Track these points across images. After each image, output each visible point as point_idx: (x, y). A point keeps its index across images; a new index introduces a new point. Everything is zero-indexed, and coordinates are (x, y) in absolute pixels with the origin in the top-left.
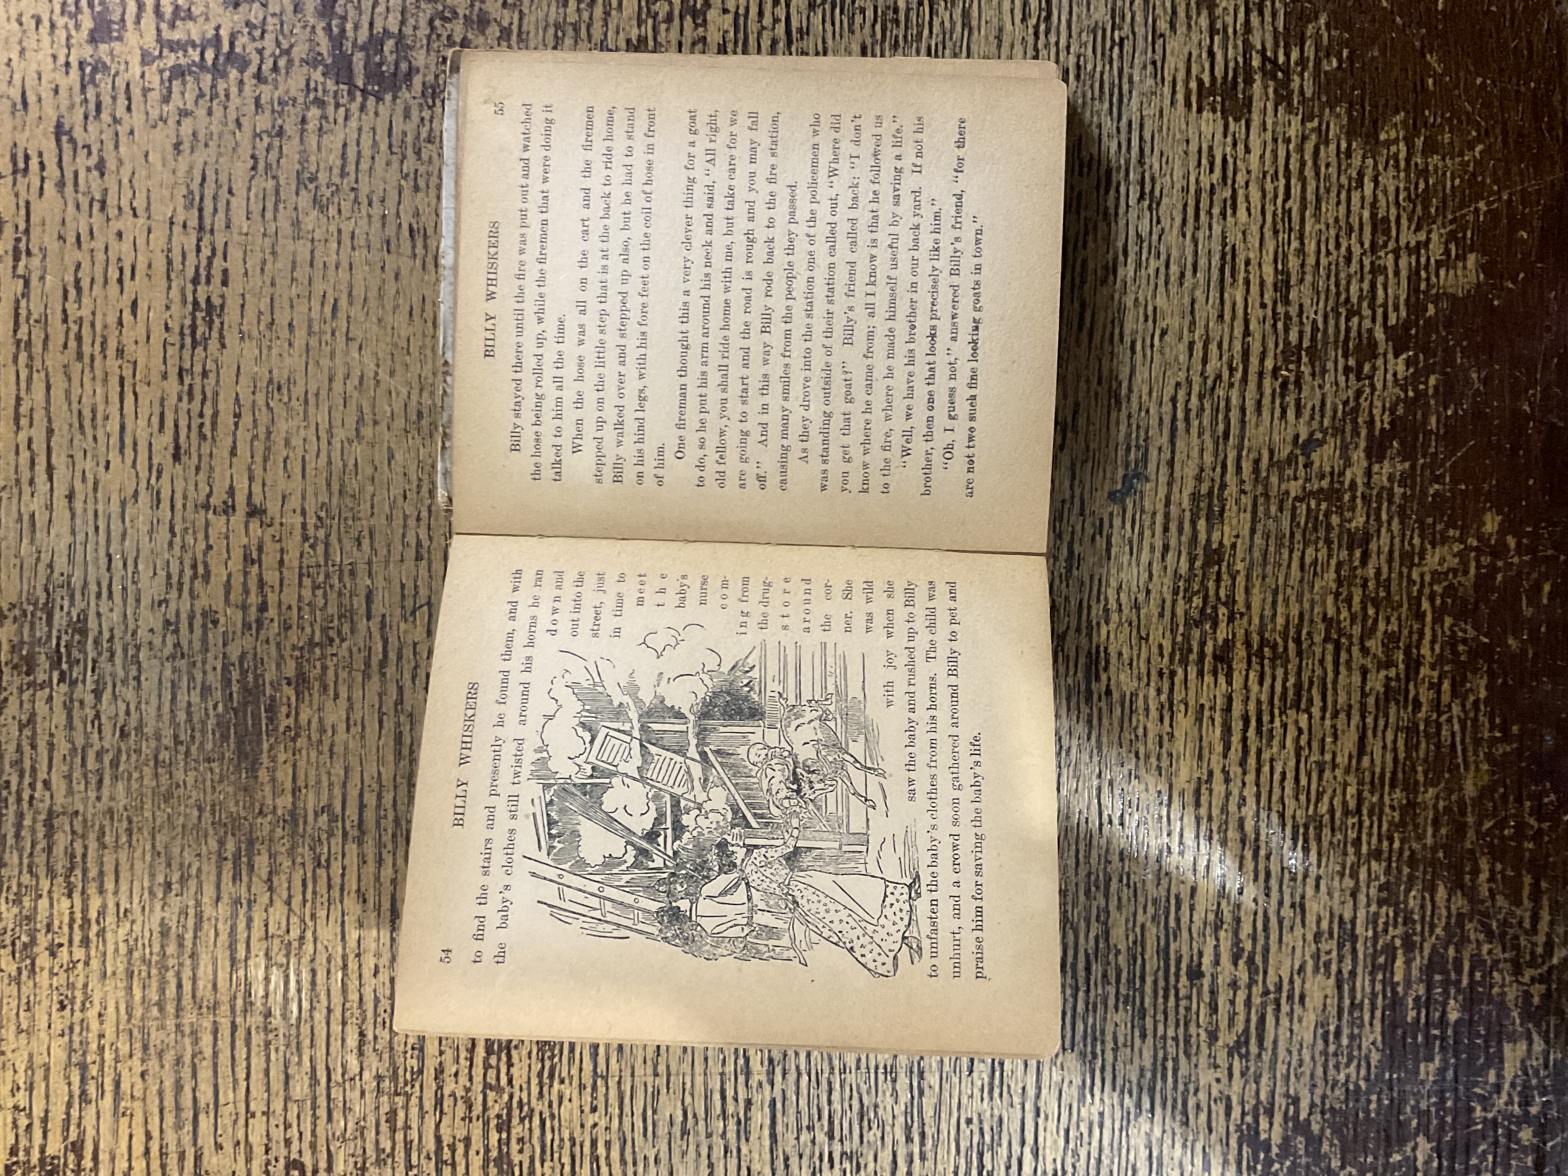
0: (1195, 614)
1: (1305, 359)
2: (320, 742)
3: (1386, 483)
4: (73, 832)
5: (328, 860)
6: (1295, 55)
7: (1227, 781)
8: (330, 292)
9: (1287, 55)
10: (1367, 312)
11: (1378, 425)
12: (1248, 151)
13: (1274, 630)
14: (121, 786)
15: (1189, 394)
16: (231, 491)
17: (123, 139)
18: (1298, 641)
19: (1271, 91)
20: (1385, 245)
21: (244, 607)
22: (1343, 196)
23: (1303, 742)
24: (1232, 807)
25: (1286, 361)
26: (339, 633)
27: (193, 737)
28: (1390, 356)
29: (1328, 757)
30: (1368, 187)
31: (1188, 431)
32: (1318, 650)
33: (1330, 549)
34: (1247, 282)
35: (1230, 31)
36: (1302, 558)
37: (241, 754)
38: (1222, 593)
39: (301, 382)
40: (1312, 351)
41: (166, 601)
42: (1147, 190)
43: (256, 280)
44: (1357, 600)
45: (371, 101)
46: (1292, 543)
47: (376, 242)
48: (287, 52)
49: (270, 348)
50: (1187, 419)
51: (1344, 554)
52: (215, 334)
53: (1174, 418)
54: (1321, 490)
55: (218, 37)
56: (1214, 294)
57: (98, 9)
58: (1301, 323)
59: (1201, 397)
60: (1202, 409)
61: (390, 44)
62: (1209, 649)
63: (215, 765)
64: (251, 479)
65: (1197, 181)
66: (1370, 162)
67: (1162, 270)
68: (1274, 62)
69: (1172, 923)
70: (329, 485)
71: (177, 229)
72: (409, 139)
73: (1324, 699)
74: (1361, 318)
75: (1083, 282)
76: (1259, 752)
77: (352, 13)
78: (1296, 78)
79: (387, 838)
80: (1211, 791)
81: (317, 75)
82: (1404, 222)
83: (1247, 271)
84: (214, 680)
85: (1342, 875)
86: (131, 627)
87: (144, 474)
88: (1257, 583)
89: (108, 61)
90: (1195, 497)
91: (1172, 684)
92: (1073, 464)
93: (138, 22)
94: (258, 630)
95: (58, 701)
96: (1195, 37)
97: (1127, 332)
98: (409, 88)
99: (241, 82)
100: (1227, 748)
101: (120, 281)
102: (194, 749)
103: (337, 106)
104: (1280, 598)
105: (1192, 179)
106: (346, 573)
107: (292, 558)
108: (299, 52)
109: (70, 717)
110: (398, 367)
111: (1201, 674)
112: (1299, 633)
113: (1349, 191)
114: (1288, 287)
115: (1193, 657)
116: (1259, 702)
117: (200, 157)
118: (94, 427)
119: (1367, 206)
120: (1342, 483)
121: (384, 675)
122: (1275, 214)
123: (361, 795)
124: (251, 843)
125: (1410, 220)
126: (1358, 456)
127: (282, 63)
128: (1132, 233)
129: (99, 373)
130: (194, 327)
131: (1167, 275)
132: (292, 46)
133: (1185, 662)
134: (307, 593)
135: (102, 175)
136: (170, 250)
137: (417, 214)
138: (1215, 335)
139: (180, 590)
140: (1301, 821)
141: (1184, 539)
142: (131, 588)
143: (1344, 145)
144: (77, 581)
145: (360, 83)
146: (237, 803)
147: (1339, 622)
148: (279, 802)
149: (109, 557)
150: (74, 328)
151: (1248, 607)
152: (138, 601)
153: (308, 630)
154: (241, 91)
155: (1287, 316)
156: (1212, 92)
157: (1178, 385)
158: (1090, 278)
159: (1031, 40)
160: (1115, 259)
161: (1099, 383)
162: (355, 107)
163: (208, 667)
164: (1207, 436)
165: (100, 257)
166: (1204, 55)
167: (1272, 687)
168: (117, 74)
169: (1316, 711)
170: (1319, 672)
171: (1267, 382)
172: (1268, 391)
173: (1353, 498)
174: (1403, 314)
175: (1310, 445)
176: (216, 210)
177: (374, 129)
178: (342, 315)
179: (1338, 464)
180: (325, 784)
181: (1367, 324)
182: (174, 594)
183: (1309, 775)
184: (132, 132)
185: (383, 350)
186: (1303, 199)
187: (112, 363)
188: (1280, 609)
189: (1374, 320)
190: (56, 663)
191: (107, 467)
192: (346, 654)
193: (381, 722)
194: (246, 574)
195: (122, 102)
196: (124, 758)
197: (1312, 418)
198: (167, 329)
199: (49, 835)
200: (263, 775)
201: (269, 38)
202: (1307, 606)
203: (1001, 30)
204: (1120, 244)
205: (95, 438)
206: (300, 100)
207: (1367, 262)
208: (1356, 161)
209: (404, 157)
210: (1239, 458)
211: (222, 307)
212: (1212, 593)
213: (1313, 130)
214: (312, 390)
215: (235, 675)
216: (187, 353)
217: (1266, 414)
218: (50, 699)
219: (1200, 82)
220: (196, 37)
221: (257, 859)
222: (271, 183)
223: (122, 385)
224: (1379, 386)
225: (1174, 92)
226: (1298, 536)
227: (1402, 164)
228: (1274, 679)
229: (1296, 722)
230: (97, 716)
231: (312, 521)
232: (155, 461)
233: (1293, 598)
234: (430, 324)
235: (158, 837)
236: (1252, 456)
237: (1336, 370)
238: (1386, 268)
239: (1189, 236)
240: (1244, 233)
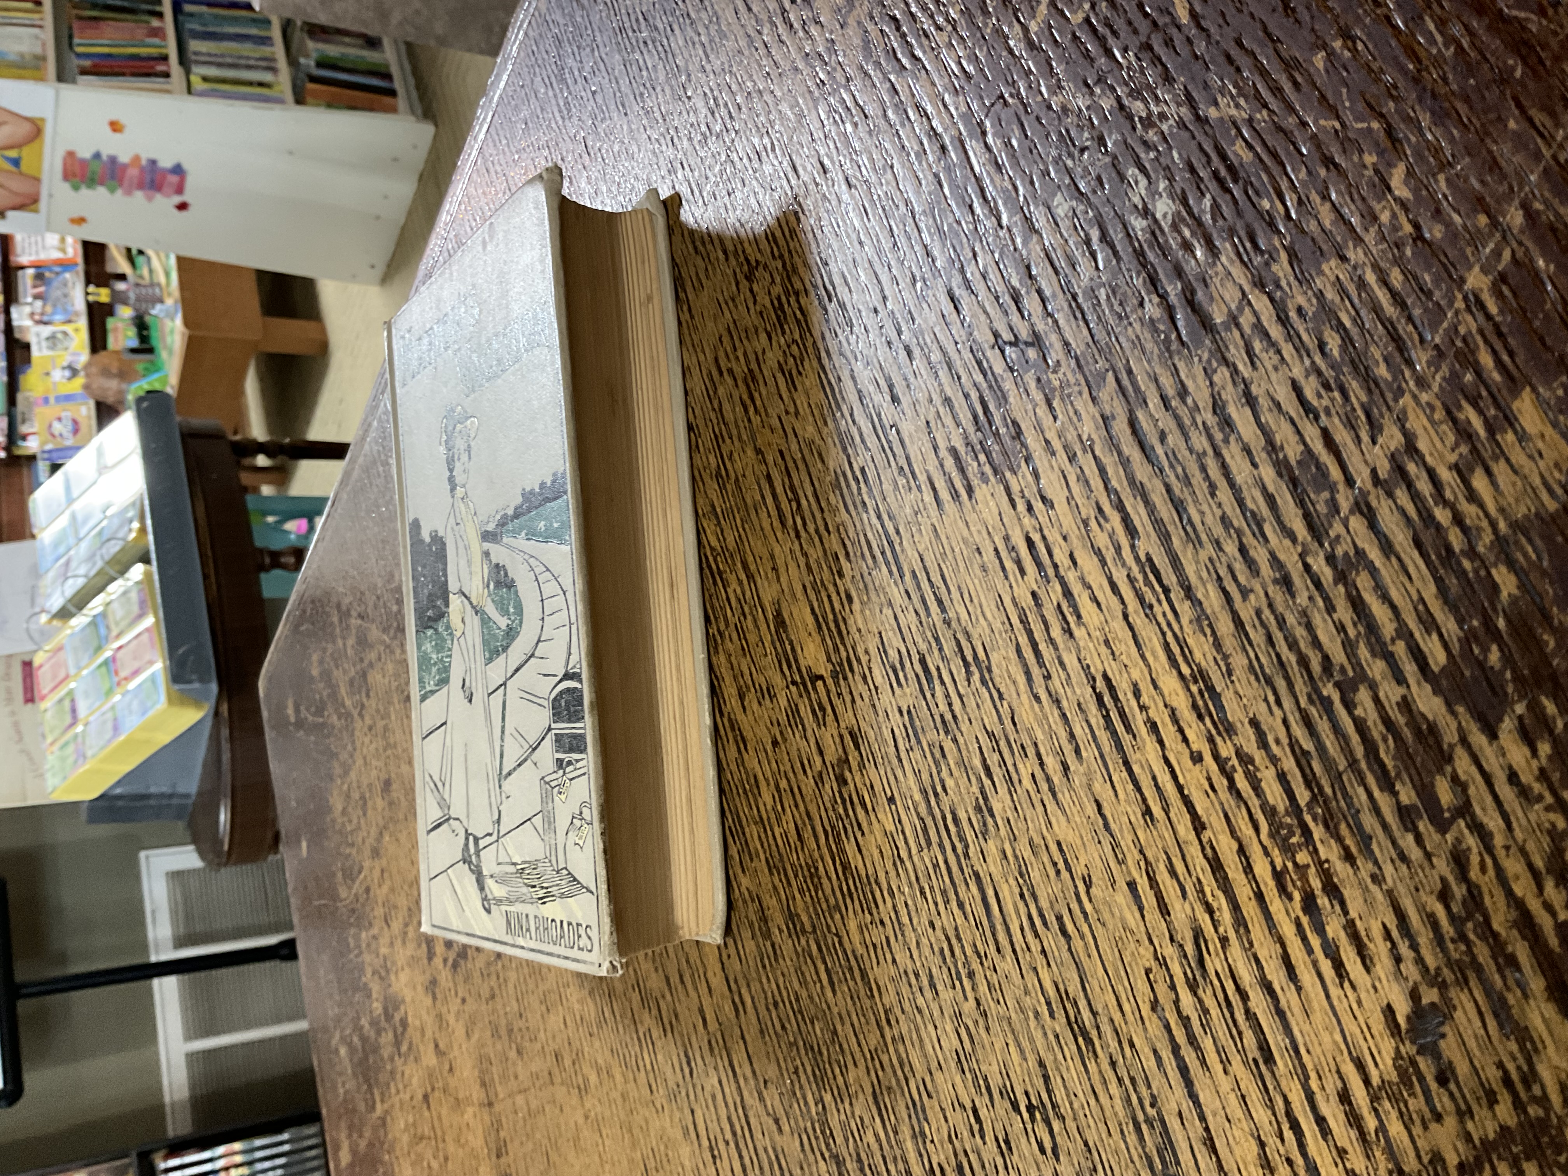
1: (1318, 831)
6: (1035, 308)
9: (1026, 316)
10: (1377, 669)
11: (1546, 921)
12: (1049, 504)
15: (1173, 987)
19: (1032, 389)
20: (1334, 507)
22: (1213, 470)
25: (1288, 850)
28: (1478, 739)
30: (1244, 420)
31: (1203, 1062)
34: (1153, 727)
40: (1321, 806)
50: (1192, 1040)
53: (1174, 1044)
56: (1119, 775)
58: (1274, 760)
59: (1192, 986)
60: (1204, 1010)
65: (1015, 601)
66: (1222, 375)
67: (1039, 773)
68: (1017, 342)
74: (1373, 687)
78: (1054, 339)
82: (1342, 435)
83: (1143, 708)
96: (923, 396)
105: (1009, 604)
113: (1218, 454)
114: (1217, 700)
119: (1261, 457)
120: (1542, 1100)
122: (1131, 579)
125: (1351, 425)
126: (1543, 1016)
128: (981, 735)
131: (1048, 778)
143: (1167, 383)
155: (1245, 759)
156: (971, 454)
157: (1149, 974)
166: (941, 410)
171: (1278, 909)
172: (1288, 930)
174: (1450, 626)
175: (1425, 1024)
179: (1509, 1053)
181: (1391, 692)
186: (1158, 523)
189: (1400, 679)
197: (1396, 957)
207: (1319, 564)
208: (1201, 392)
210: (1310, 1097)
213: (1113, 397)
217: (1309, 978)
219: (954, 453)
224: (1493, 822)
225: (936, 493)
227: (1276, 330)
236: (1331, 1085)
237: (1385, 826)
238: (1360, 553)
239: (1044, 696)
240: (1107, 642)
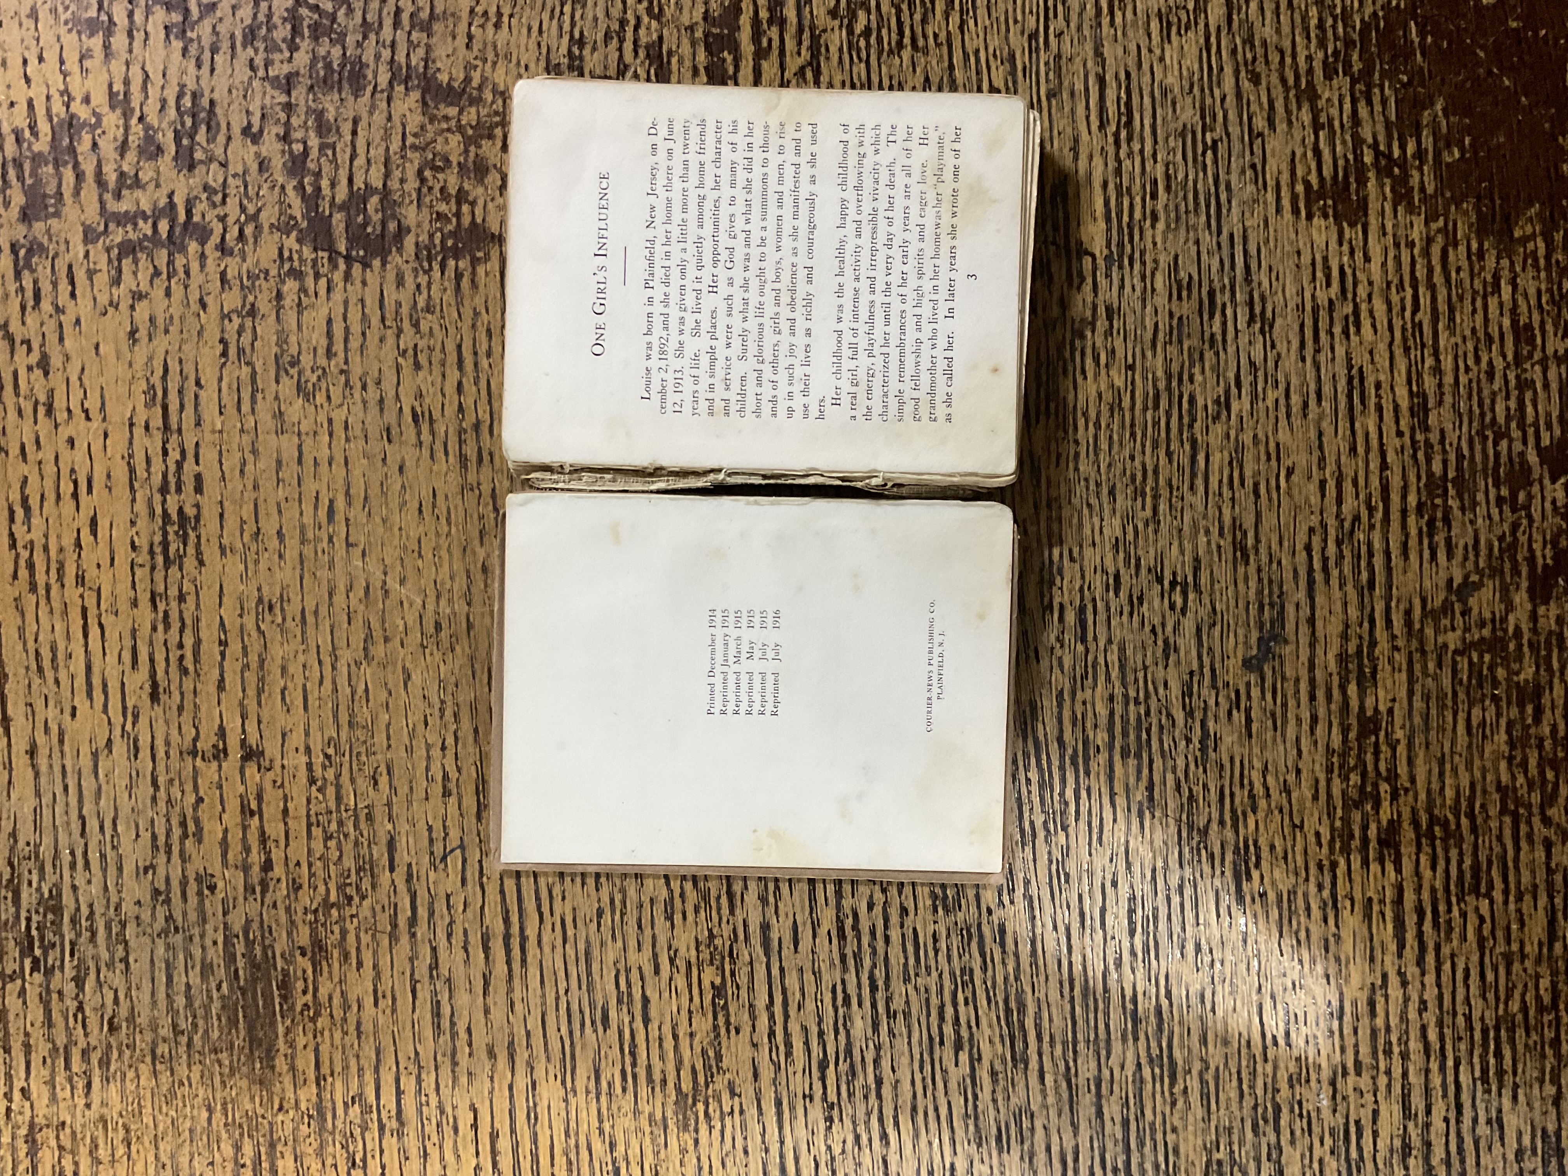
0: (1353, 793)
1: (1452, 492)
2: (345, 1020)
3: (1554, 627)
4: (61, 1148)
5: (364, 1160)
6: (1411, 148)
7: (1404, 984)
8: (324, 492)
9: (1403, 147)
10: (1516, 434)
11: (1540, 561)
12: (1367, 259)
13: (1443, 805)
14: (113, 1089)
15: (1325, 541)
16: (222, 732)
17: (68, 330)
18: (1471, 816)
19: (1388, 189)
20: (1531, 355)
21: (246, 869)
22: (1479, 303)
23: (1486, 932)
24: (1413, 1015)
25: (1431, 495)
26: (358, 889)
27: (195, 1025)
28: (1547, 481)
29: (1515, 947)
30: (1506, 291)
31: (1327, 581)
32: (1494, 824)
33: (1498, 708)
34: (1379, 408)
35: (1337, 123)
36: (1468, 720)
37: (253, 1041)
38: (1382, 767)
39: (296, 599)
40: (1459, 481)
41: (153, 867)
42: (1258, 310)
43: (235, 484)
44: (1533, 762)
45: (357, 269)
46: (1455, 702)
47: (374, 431)
48: (255, 217)
49: (257, 562)
50: (1325, 569)
51: (1514, 712)
52: (191, 550)
53: (1311, 570)
54: (1482, 639)
55: (172, 205)
56: (1343, 424)
57: (29, 182)
58: (1444, 451)
59: (1339, 543)
60: (1341, 557)
61: (374, 201)
62: (1372, 832)
63: (224, 1056)
64: (244, 717)
65: (1313, 296)
66: (1505, 262)
67: (1282, 401)
68: (1389, 156)
69: (1354, 1155)
70: (336, 716)
71: (139, 431)
72: (405, 310)
73: (1505, 881)
74: (1511, 440)
75: (1193, 420)
76: (1438, 948)
77: (327, 169)
78: (1415, 174)
79: (431, 1128)
80: (1387, 997)
81: (291, 242)
82: (1549, 328)
83: (1378, 396)
84: (215, 955)
85: (1542, 1082)
86: (114, 899)
87: (117, 720)
88: (1421, 754)
89: (45, 241)
90: (1343, 658)
91: (1334, 877)
92: (1199, 630)
93: (77, 192)
94: (264, 892)
95: (32, 993)
96: (1297, 135)
97: (1248, 473)
98: (400, 250)
99: (203, 256)
100: (1401, 946)
101: (75, 495)
102: (197, 1038)
103: (317, 276)
104: (1448, 766)
105: (1308, 295)
106: (362, 817)
107: (297, 805)
108: (268, 217)
109: (48, 1012)
110: (410, 573)
111: (1366, 863)
112: (1471, 806)
113: (1485, 297)
114: (1426, 411)
115: (1356, 843)
116: (1433, 890)
117: (161, 343)
118: (56, 669)
119: (1507, 314)
120: (1505, 631)
121: (413, 935)
122: (1404, 329)
123: (398, 1081)
124: (272, 1145)
125: (1556, 326)
126: (1521, 598)
127: (249, 230)
128: (1244, 361)
129: (56, 605)
130: (165, 544)
131: (1288, 406)
132: (259, 210)
133: (1346, 851)
134: (318, 846)
135: (46, 374)
136: (131, 456)
137: (420, 395)
138: (1349, 472)
139: (169, 852)
140: (1490, 1022)
141: (1333, 707)
142: (110, 854)
143: (1475, 245)
144: (46, 852)
145: (342, 249)
146: (252, 1098)
147: (1515, 789)
148: (303, 1095)
149: (82, 818)
150: (25, 554)
151: (1413, 780)
152: (120, 869)
153: (322, 889)
154: (202, 266)
155: (1428, 445)
156: (1321, 194)
157: (1311, 530)
158: (1200, 415)
159: (1111, 149)
160: (1227, 392)
161: (1221, 534)
162: (338, 276)
163: (208, 942)
164: (1349, 588)
165: (50, 469)
166: (1310, 154)
167: (1447, 871)
168: (56, 255)
169: (1497, 895)
170: (1497, 849)
171: (1412, 520)
172: (1413, 532)
173: (1520, 646)
174: (1557, 432)
175: (1466, 589)
176: (182, 407)
177: (362, 300)
178: (339, 517)
179: (1499, 609)
180: (354, 1069)
181: (1518, 446)
182: (162, 858)
183: (1496, 970)
184: (78, 322)
185: (391, 555)
186: (1434, 309)
187: (72, 593)
188: (1448, 781)
189: (1525, 443)
190: (27, 948)
191: (73, 715)
192: (369, 914)
193: (414, 992)
194: (245, 828)
195: (64, 287)
196: (115, 1054)
197: (1466, 558)
198: (134, 547)
199: (32, 1153)
200: (281, 1064)
201: (232, 204)
202: (1477, 774)
203: (1076, 140)
204: (1231, 375)
205: (57, 682)
206: (273, 272)
207: (1511, 376)
208: (1490, 262)
209: (400, 331)
210: (1388, 611)
211: (197, 518)
212: (1370, 767)
213: (1439, 231)
214: (310, 608)
215: (240, 948)
216: (159, 575)
217: (1413, 557)
218: (22, 992)
219: (1307, 184)
220: (146, 206)
221: (280, 1163)
222: (246, 370)
223: (85, 617)
224: (1537, 516)
225: (1278, 199)
226: (1462, 696)
227: (1542, 262)
228: (1448, 861)
229: (1477, 909)
230: (80, 1008)
231: (318, 760)
232: (130, 704)
233: (1462, 768)
234: (443, 521)
235: (162, 1146)
236: (1402, 607)
237: (1488, 502)
238: (1533, 382)
239: (1309, 360)
240: (1371, 352)
